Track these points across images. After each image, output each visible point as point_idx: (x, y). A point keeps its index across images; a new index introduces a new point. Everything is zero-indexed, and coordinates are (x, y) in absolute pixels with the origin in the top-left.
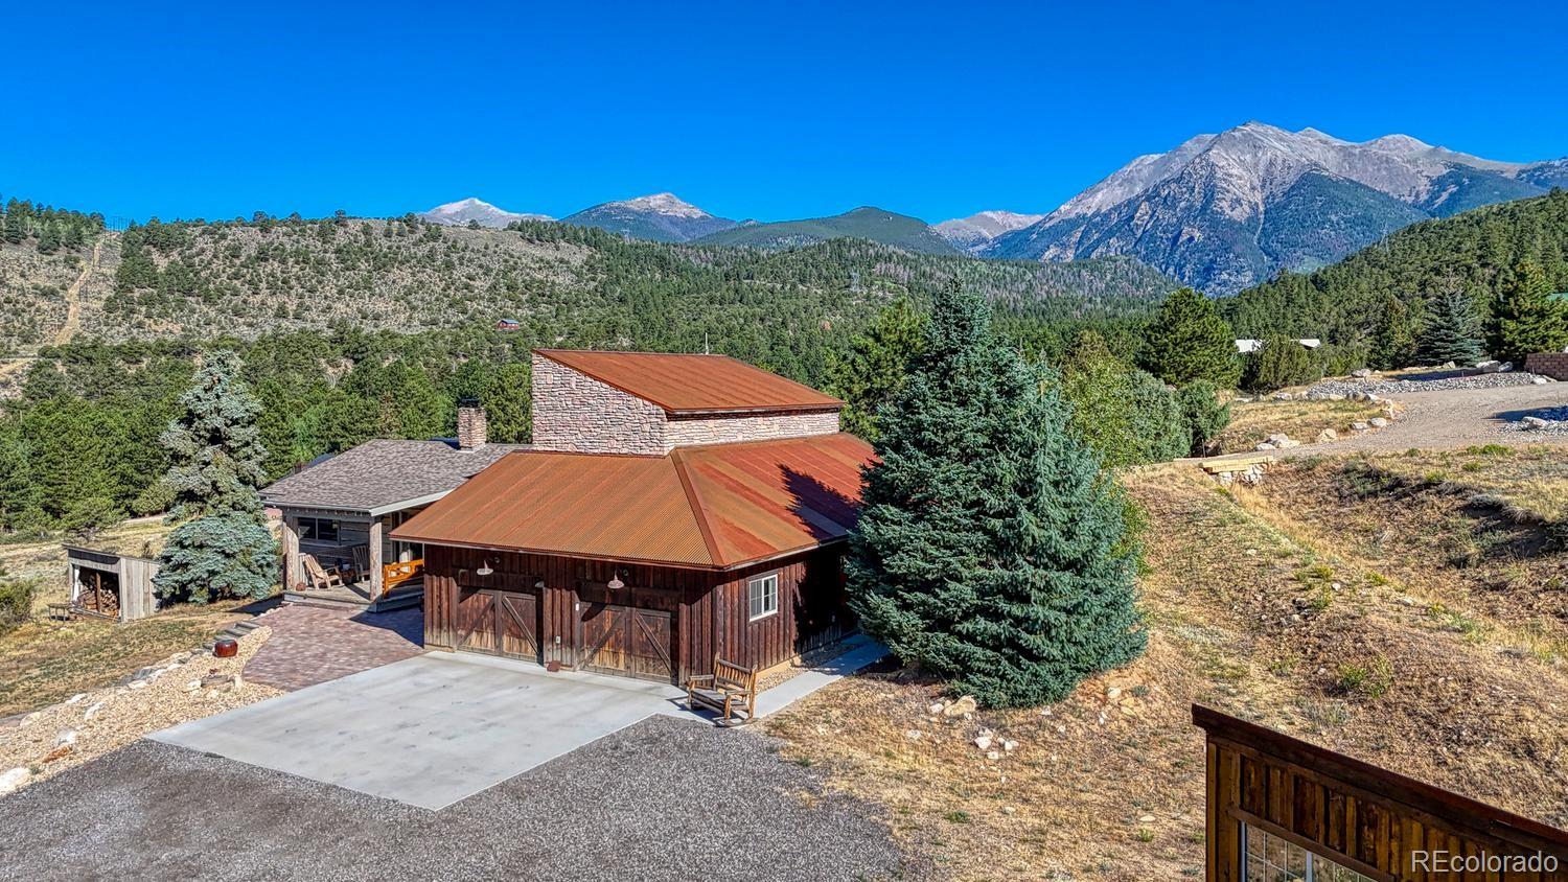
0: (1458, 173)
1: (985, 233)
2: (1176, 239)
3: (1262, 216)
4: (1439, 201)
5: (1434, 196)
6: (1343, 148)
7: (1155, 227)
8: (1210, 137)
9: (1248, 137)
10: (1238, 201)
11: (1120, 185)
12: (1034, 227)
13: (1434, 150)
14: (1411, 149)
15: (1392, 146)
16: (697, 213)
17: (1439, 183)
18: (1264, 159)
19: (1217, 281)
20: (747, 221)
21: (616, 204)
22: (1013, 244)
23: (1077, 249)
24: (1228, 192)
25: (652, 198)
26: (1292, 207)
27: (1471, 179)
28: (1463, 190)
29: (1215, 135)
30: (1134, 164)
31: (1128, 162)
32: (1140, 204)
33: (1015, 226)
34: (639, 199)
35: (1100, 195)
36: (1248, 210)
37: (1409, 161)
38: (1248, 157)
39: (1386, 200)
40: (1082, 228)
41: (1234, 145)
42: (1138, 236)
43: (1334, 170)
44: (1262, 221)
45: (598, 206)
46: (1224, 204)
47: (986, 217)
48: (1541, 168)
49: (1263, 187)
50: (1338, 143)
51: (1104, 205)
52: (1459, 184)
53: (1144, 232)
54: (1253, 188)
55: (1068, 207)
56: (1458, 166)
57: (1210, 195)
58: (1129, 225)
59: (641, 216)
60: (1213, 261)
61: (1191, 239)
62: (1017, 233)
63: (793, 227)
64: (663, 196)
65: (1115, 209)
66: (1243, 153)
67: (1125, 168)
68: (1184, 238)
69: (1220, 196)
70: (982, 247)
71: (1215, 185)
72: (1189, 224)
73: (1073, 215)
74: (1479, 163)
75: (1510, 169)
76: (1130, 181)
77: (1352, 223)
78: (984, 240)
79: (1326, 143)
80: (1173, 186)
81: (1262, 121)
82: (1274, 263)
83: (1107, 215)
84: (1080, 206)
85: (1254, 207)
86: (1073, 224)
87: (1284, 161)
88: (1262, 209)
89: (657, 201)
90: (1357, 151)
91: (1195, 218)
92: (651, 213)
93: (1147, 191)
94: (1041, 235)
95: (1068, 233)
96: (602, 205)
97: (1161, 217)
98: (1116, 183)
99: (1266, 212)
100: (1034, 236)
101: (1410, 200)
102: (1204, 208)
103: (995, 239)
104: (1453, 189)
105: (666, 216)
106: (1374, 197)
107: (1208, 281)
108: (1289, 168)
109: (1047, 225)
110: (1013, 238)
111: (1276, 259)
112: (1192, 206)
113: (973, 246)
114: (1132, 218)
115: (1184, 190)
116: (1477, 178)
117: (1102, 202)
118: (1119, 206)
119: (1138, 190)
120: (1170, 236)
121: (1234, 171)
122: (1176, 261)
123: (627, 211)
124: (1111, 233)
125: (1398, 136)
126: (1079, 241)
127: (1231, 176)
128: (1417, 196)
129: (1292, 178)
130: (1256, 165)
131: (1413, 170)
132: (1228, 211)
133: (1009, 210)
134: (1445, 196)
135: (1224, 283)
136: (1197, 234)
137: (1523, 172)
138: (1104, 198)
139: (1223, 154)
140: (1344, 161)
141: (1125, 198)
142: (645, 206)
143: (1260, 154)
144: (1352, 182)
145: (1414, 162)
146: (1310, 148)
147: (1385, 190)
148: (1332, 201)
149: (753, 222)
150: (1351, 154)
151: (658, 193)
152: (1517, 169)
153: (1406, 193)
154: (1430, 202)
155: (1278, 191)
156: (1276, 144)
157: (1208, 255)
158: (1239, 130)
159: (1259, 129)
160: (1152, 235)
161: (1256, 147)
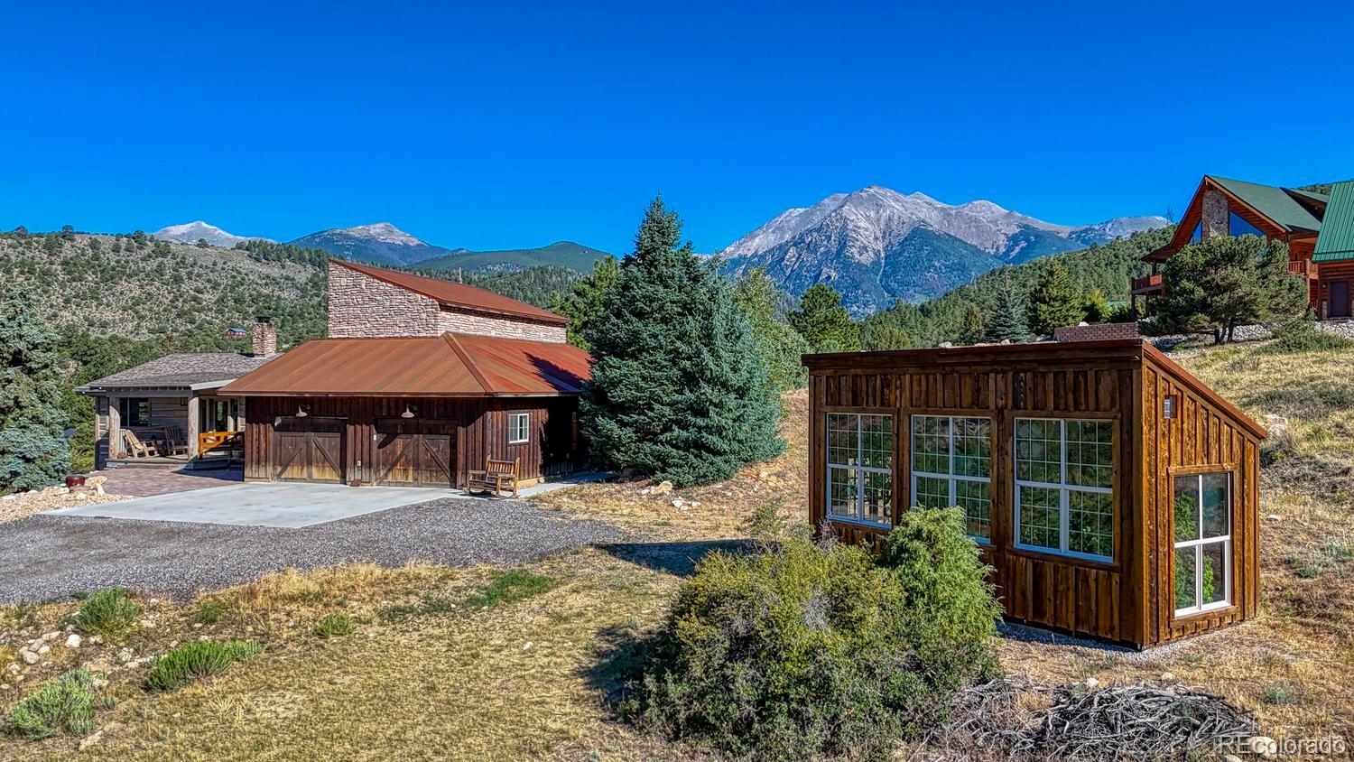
0: (1026, 232)
2: (817, 277)
3: (883, 261)
4: (1013, 254)
5: (1010, 249)
6: (943, 209)
7: (801, 267)
8: (842, 196)
9: (871, 198)
10: (865, 248)
11: (773, 232)
13: (1009, 214)
14: (993, 212)
15: (979, 209)
16: (414, 242)
17: (1014, 240)
18: (885, 214)
20: (461, 249)
21: (338, 231)
24: (857, 240)
25: (372, 226)
26: (906, 254)
27: (1036, 237)
28: (1030, 246)
29: (847, 194)
30: (785, 215)
31: (780, 215)
32: (789, 249)
34: (360, 227)
35: (757, 240)
36: (873, 256)
37: (991, 222)
38: (872, 213)
39: (975, 251)
40: (743, 267)
41: (861, 203)
42: (788, 274)
43: (936, 227)
44: (883, 265)
45: (322, 232)
46: (854, 250)
48: (1086, 230)
49: (884, 237)
50: (940, 205)
51: (761, 248)
52: (1028, 241)
53: (792, 271)
54: (876, 238)
55: (732, 249)
56: (1027, 227)
57: (843, 245)
58: (780, 265)
59: (361, 241)
60: (845, 296)
61: (829, 277)
63: (502, 256)
64: (382, 225)
65: (769, 251)
66: (868, 210)
67: (776, 219)
68: (823, 276)
69: (851, 244)
71: (847, 235)
72: (827, 266)
73: (736, 256)
74: (1041, 225)
75: (1064, 231)
76: (781, 229)
77: (951, 268)
79: (930, 204)
80: (815, 234)
81: (882, 185)
82: (892, 298)
83: (763, 257)
84: (742, 248)
85: (877, 253)
86: (736, 263)
87: (899, 218)
88: (883, 255)
89: (377, 229)
90: (953, 212)
91: (832, 261)
92: (370, 240)
93: (794, 237)
95: (732, 270)
96: (325, 231)
97: (805, 259)
98: (770, 230)
99: (886, 258)
101: (992, 252)
102: (839, 252)
104: (1023, 244)
105: (385, 243)
106: (966, 249)
111: (894, 295)
112: (829, 251)
114: (783, 259)
115: (823, 238)
116: (1040, 236)
117: (759, 246)
118: (773, 249)
119: (788, 237)
120: (812, 274)
121: (862, 224)
123: (348, 237)
125: (983, 202)
127: (859, 228)
128: (998, 249)
129: (905, 231)
130: (878, 220)
131: (994, 229)
132: (857, 256)
134: (1017, 249)
135: (854, 314)
136: (833, 274)
137: (1073, 233)
138: (761, 242)
139: (853, 210)
140: (944, 219)
141: (777, 242)
142: (365, 233)
143: (881, 212)
144: (950, 236)
145: (995, 222)
146: (922, 209)
147: (974, 243)
148: (935, 251)
149: (464, 251)
150: (950, 214)
151: (378, 223)
152: (1069, 230)
153: (989, 246)
154: (1007, 253)
155: (895, 242)
156: (894, 204)
157: (842, 291)
158: (865, 191)
159: (881, 192)
160: (798, 274)
161: (879, 206)
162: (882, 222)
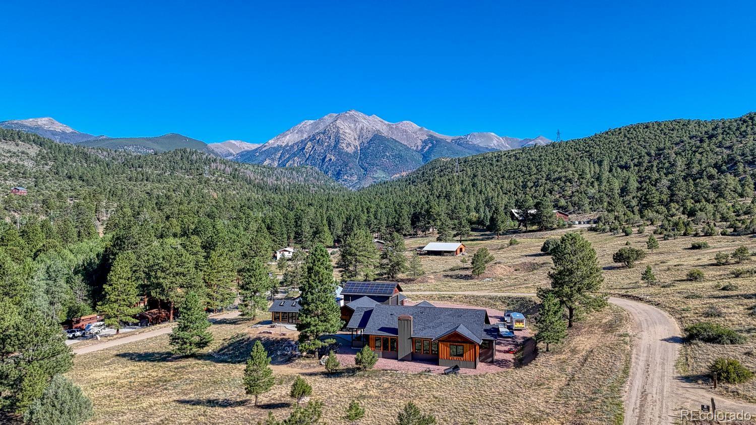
0: (431, 139)
1: (231, 151)
2: (323, 160)
3: (359, 152)
4: (425, 150)
5: (423, 147)
6: (389, 125)
7: (314, 153)
8: (335, 115)
9: (352, 117)
10: (349, 144)
11: (297, 133)
12: (256, 149)
13: (421, 128)
14: (413, 128)
15: (406, 125)
16: (69, 130)
17: (425, 142)
18: (359, 126)
19: (342, 179)
20: (101, 136)
21: (16, 122)
22: (247, 157)
23: (279, 161)
24: (345, 140)
25: (39, 120)
26: (371, 148)
27: (436, 141)
28: (434, 146)
29: (337, 114)
30: (302, 124)
31: (300, 122)
32: (307, 143)
33: (246, 148)
34: (31, 120)
35: (288, 137)
36: (354, 149)
37: (413, 133)
38: (352, 125)
39: (407, 149)
40: (281, 152)
41: (346, 119)
42: (307, 157)
43: (386, 134)
44: (359, 154)
45: (3, 122)
46: (343, 145)
47: (231, 143)
48: (459, 139)
49: (359, 139)
50: (387, 122)
51: (290, 142)
52: (433, 144)
53: (310, 155)
54: (355, 139)
55: (272, 141)
56: (431, 136)
57: (337, 142)
58: (303, 152)
59: (32, 129)
60: (340, 170)
61: (330, 160)
62: (248, 152)
63: (133, 142)
64: (46, 119)
65: (296, 144)
66: (350, 123)
67: (298, 126)
68: (327, 159)
69: (342, 141)
70: (231, 158)
71: (339, 136)
72: (329, 153)
73: (276, 145)
74: (438, 135)
75: (449, 138)
76: (301, 131)
77: (395, 157)
78: (231, 154)
79: (382, 122)
80: (322, 135)
81: (357, 110)
82: (365, 172)
83: (292, 146)
84: (279, 142)
85: (356, 147)
86: (276, 149)
87: (367, 128)
88: (359, 148)
89: (43, 121)
90: (394, 126)
91: (332, 150)
92: (38, 128)
93: (310, 136)
94: (261, 153)
95: (275, 153)
96: (6, 121)
97: (317, 149)
98: (295, 132)
99: (361, 150)
100: (258, 154)
101: (415, 148)
102: (335, 147)
103: (238, 154)
104: (431, 145)
105: (49, 130)
106: (402, 147)
107: (339, 179)
108: (369, 131)
109: (264, 149)
110: (247, 154)
111: (366, 171)
112: (330, 145)
113: (226, 156)
114: (304, 148)
115: (326, 137)
116: (439, 141)
117: (289, 140)
118: (298, 142)
119: (305, 136)
120: (321, 158)
121: (347, 131)
122: (324, 169)
123: (23, 126)
124: (295, 155)
125: (408, 122)
126: (280, 158)
127: (346, 133)
128: (417, 147)
129: (370, 136)
130: (356, 129)
131: (415, 137)
132: (345, 148)
133: (243, 140)
134: (427, 147)
135: (346, 180)
136: (333, 158)
137: (453, 140)
138: (290, 139)
139: (342, 123)
140: (390, 130)
141: (300, 139)
142: (35, 124)
143: (357, 124)
144: (393, 139)
145: (415, 133)
146: (375, 124)
147: (405, 144)
148: (386, 147)
149: (104, 137)
150: (392, 128)
151: (43, 117)
152: (451, 138)
153: (413, 146)
154: (422, 150)
155: (365, 141)
156: (363, 121)
157: (338, 167)
158: (348, 113)
159: (356, 114)
160: (313, 157)
161: (355, 121)
162: (358, 130)
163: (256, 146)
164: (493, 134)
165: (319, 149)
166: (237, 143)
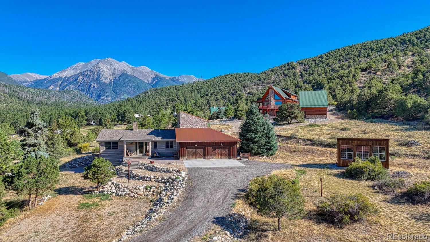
0: (157, 77)
1: (28, 79)
2: (90, 86)
3: (113, 83)
4: (154, 83)
5: (152, 82)
6: (132, 68)
7: (84, 83)
8: (98, 60)
9: (108, 61)
10: (107, 78)
11: (73, 70)
12: (45, 79)
13: (152, 71)
14: (147, 70)
15: (143, 69)
17: (153, 79)
18: (113, 68)
19: (101, 99)
22: (38, 84)
23: (60, 87)
24: (104, 75)
26: (120, 81)
27: (160, 79)
29: (100, 60)
31: (75, 64)
32: (79, 76)
33: (38, 78)
35: (67, 72)
36: (109, 81)
37: (147, 73)
38: (109, 67)
39: (142, 82)
40: (61, 81)
41: (105, 63)
42: (79, 85)
43: (130, 73)
44: (113, 84)
46: (103, 78)
47: (28, 74)
48: (174, 78)
49: (113, 75)
50: (131, 66)
51: (68, 75)
52: (158, 80)
53: (80, 84)
54: (110, 75)
55: (56, 74)
56: (157, 75)
57: (99, 76)
58: (76, 81)
60: (100, 93)
61: (94, 87)
62: (39, 80)
65: (72, 76)
66: (107, 65)
67: (74, 65)
68: (92, 86)
69: (102, 76)
70: (27, 84)
71: (100, 73)
72: (93, 83)
73: (58, 77)
74: (161, 75)
75: (168, 77)
76: (76, 69)
77: (135, 86)
78: (28, 81)
79: (128, 66)
80: (89, 72)
81: (112, 58)
82: (116, 95)
83: (69, 78)
84: (60, 75)
85: (111, 80)
86: (58, 79)
87: (118, 69)
88: (113, 81)
90: (135, 69)
91: (95, 81)
93: (81, 72)
94: (48, 82)
95: (57, 82)
97: (85, 80)
98: (72, 69)
99: (114, 82)
100: (46, 82)
101: (147, 82)
102: (97, 79)
103: (32, 81)
104: (156, 80)
106: (139, 81)
107: (99, 98)
109: (50, 79)
110: (38, 82)
111: (116, 94)
112: (94, 78)
113: (24, 83)
114: (77, 79)
115: (92, 73)
116: (161, 78)
118: (73, 76)
119: (78, 72)
120: (88, 85)
121: (105, 70)
122: (90, 92)
124: (71, 83)
125: (144, 66)
126: (61, 85)
127: (104, 71)
128: (149, 81)
129: (120, 74)
130: (111, 69)
131: (148, 75)
132: (104, 80)
133: (36, 73)
134: (155, 82)
135: (103, 99)
136: (96, 86)
137: (170, 78)
138: (68, 73)
139: (102, 65)
140: (132, 71)
141: (75, 74)
143: (112, 66)
144: (134, 76)
145: (148, 73)
146: (124, 66)
147: (142, 79)
148: (130, 81)
150: (134, 69)
152: (169, 77)
153: (146, 80)
154: (151, 83)
155: (117, 76)
156: (116, 64)
157: (99, 92)
158: (106, 59)
159: (111, 60)
160: (83, 85)
161: (111, 64)
162: (112, 70)
163: (46, 77)
164: (193, 76)
165: (87, 80)
166: (32, 75)
